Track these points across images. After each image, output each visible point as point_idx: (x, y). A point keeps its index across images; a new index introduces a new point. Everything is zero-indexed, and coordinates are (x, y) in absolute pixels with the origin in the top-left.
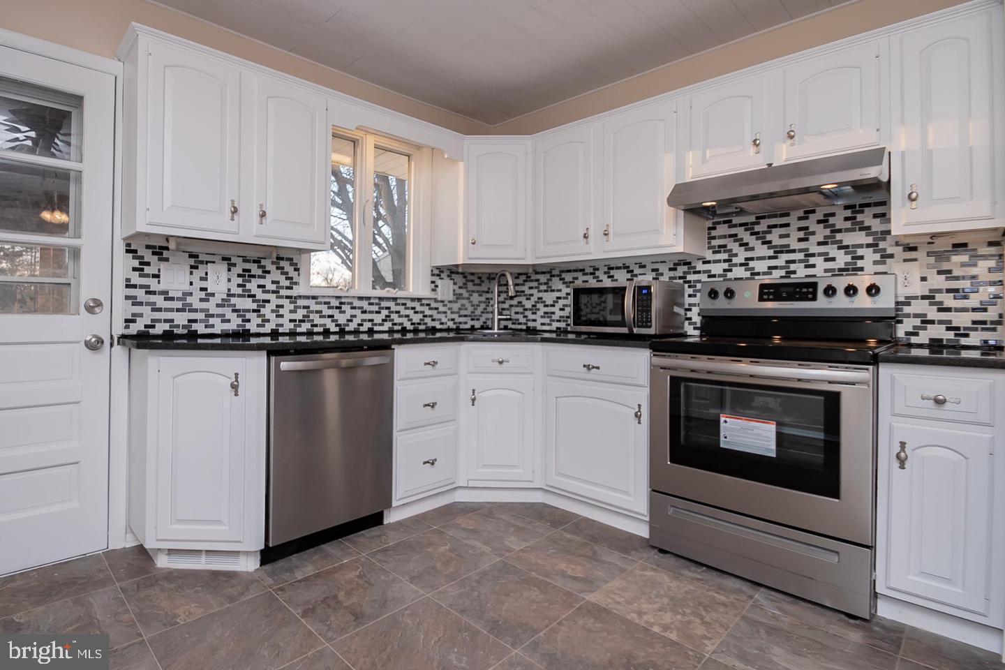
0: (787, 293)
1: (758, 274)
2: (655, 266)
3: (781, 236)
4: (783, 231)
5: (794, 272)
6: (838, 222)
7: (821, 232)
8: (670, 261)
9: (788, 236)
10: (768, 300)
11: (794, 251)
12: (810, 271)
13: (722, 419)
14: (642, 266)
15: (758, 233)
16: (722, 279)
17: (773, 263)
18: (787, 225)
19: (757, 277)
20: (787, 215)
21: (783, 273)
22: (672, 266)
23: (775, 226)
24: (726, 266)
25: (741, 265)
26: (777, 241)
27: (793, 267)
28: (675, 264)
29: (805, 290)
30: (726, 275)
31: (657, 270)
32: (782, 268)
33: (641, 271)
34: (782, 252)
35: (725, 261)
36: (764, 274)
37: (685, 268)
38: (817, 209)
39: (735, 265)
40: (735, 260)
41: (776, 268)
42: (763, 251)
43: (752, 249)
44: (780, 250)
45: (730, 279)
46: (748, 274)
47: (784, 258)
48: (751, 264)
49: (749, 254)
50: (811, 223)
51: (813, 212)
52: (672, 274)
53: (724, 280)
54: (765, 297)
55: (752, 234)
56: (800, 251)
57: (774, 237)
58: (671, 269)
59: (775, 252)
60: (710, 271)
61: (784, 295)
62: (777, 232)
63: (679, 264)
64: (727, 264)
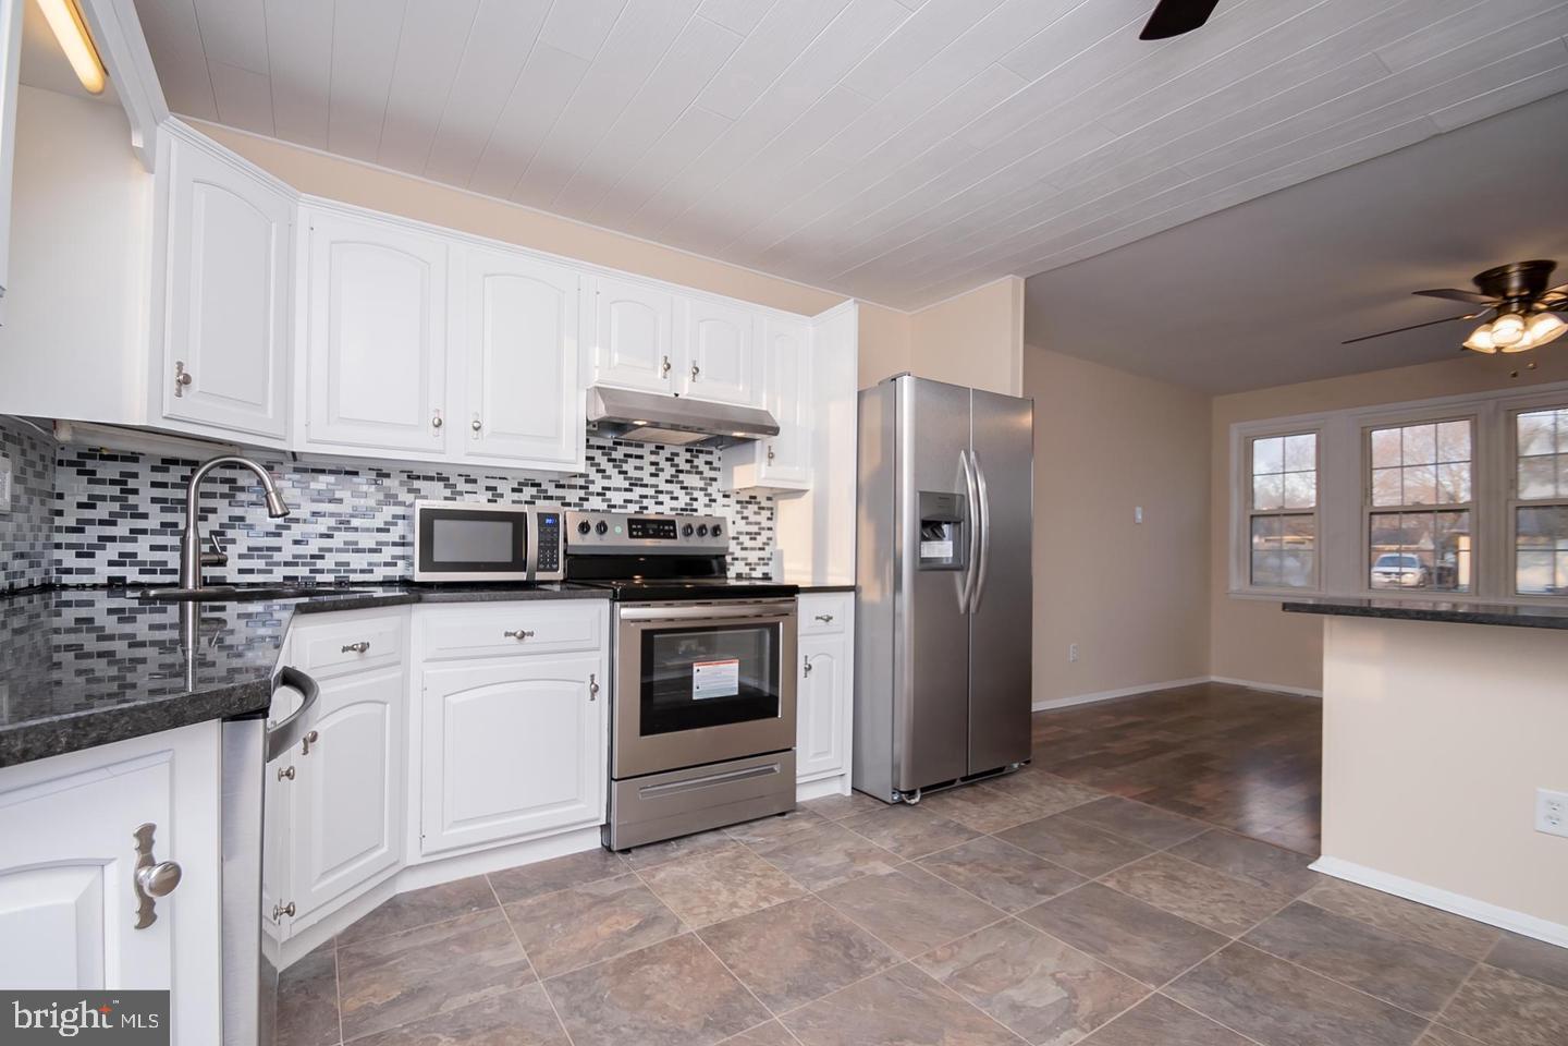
0: (654, 530)
1: (614, 506)
2: (492, 483)
3: (636, 468)
4: (638, 462)
5: (646, 508)
6: (681, 461)
7: (669, 471)
8: (513, 478)
9: (641, 468)
10: (637, 537)
11: (646, 486)
12: (659, 509)
13: (695, 668)
14: (470, 480)
15: (614, 460)
16: (577, 509)
17: (628, 496)
18: (641, 457)
19: (613, 510)
20: (642, 446)
21: (636, 507)
22: (516, 486)
23: (630, 456)
24: (582, 493)
25: (598, 494)
26: (632, 473)
27: (646, 502)
28: (519, 484)
29: (666, 528)
30: (582, 505)
31: (495, 489)
32: (636, 502)
33: (469, 487)
34: (636, 485)
35: (581, 487)
36: (621, 507)
37: (534, 491)
38: (666, 446)
39: (592, 494)
40: (592, 488)
41: (630, 501)
42: (618, 481)
43: (609, 477)
44: (636, 483)
45: (586, 511)
46: (604, 506)
47: (638, 491)
48: (609, 494)
49: (606, 483)
50: (661, 458)
51: (662, 448)
52: (516, 496)
53: (580, 510)
54: (635, 533)
55: (609, 460)
56: (652, 486)
57: (629, 466)
58: (514, 490)
59: (631, 484)
60: (564, 498)
61: (651, 532)
62: (633, 462)
63: (527, 485)
64: (583, 491)
